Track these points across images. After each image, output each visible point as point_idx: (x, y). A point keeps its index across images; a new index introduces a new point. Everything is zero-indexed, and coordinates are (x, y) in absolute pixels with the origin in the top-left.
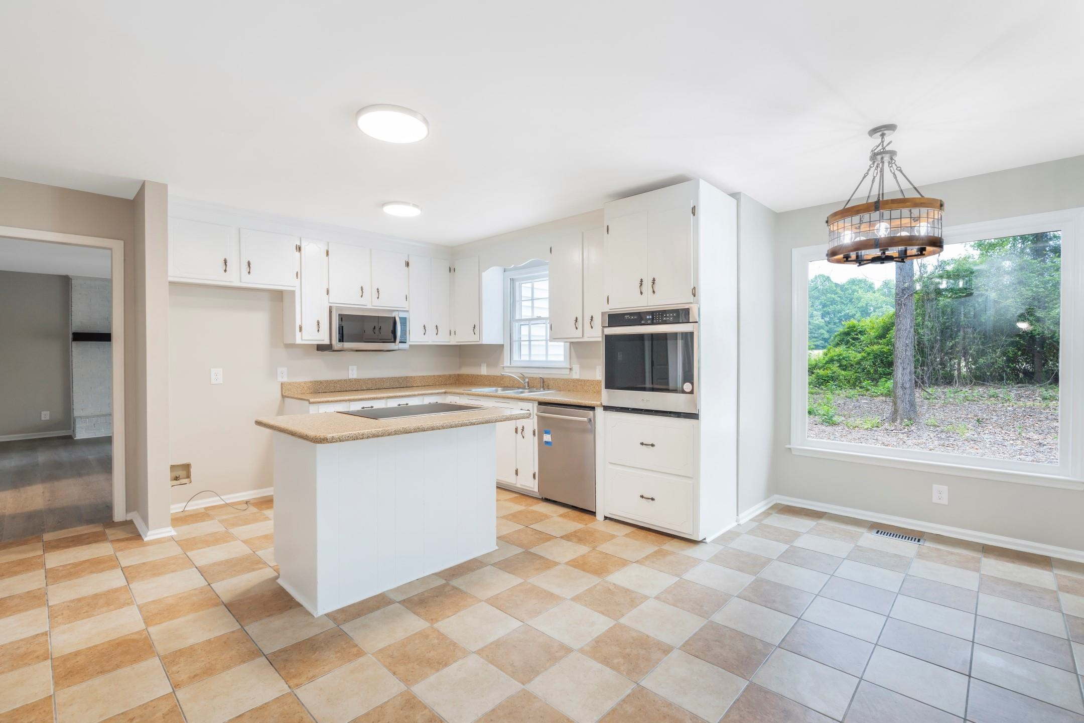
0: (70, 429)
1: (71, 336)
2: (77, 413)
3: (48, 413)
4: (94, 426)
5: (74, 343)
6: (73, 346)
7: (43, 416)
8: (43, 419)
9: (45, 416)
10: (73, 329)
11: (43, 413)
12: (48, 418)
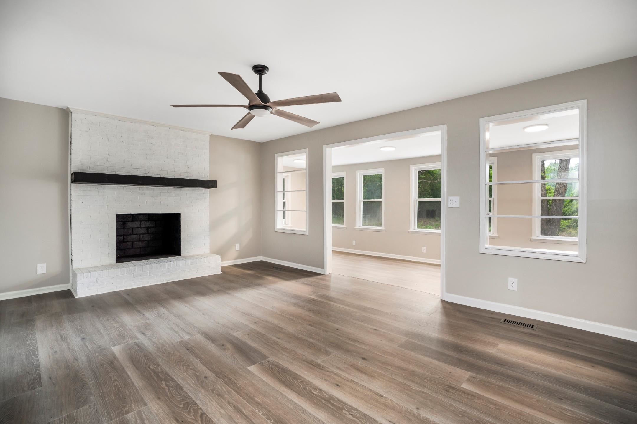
0: (68, 282)
1: (69, 178)
2: (76, 265)
3: (44, 265)
4: (97, 281)
5: (73, 185)
6: (72, 188)
7: (39, 269)
8: (39, 272)
9: (42, 269)
10: (72, 169)
11: (39, 265)
12: (44, 271)
